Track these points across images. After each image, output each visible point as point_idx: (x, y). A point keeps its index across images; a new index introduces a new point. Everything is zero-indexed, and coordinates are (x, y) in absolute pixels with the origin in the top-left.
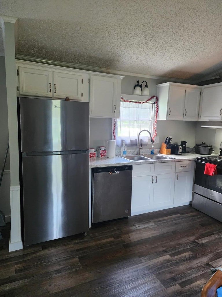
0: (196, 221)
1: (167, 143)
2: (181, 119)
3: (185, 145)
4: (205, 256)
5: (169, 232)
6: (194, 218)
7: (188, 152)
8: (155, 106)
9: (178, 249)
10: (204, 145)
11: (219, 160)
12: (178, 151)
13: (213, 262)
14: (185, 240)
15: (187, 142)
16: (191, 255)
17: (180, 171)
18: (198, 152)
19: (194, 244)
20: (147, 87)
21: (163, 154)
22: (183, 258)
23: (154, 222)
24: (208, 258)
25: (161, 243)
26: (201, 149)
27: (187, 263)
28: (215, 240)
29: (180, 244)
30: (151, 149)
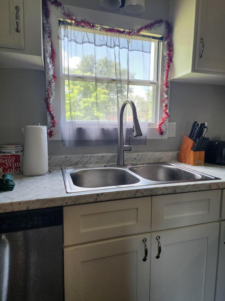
1: (195, 136)
8: (163, 45)
21: (185, 163)
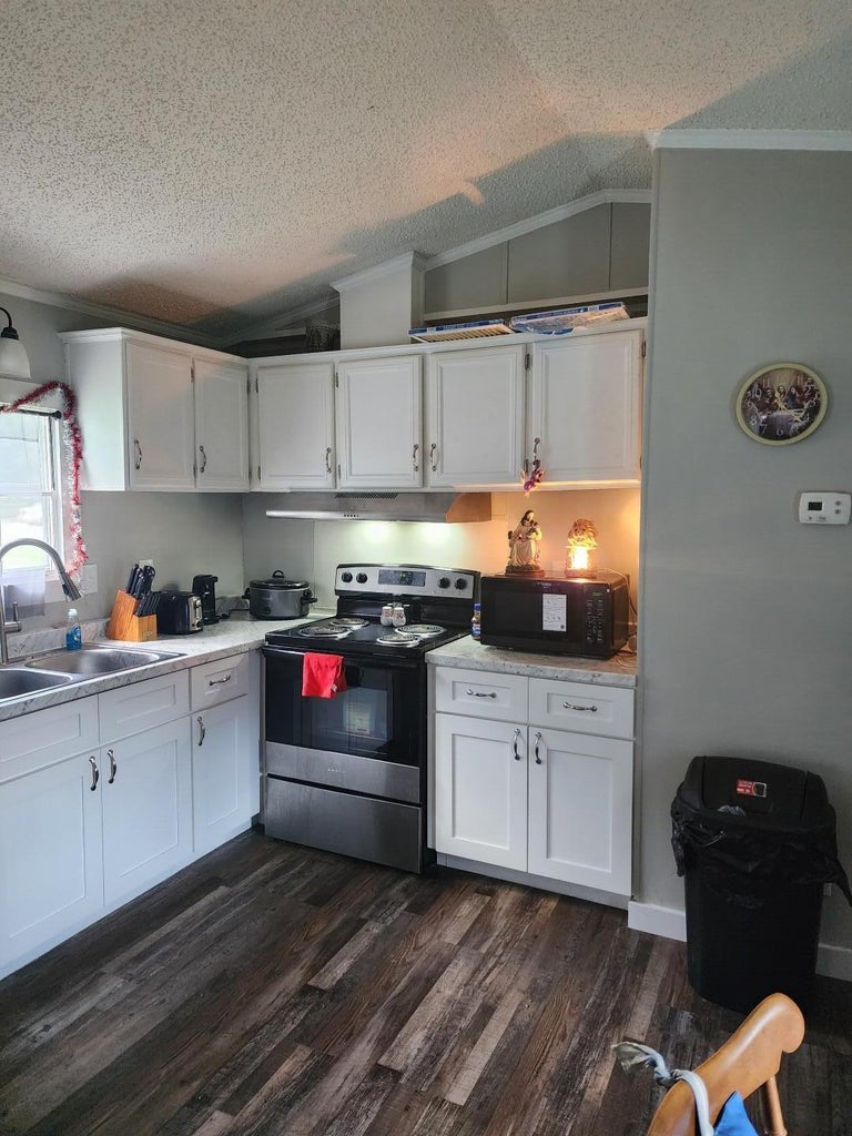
0: (292, 893)
1: (138, 589)
2: (187, 486)
3: (212, 589)
4: (358, 1035)
5: (197, 994)
6: (281, 881)
7: (225, 617)
8: (61, 426)
9: (253, 1058)
10: (279, 581)
11: (340, 636)
12: (186, 621)
13: (392, 1051)
14: (270, 1000)
15: (216, 579)
16: (307, 1060)
17: (209, 704)
18: (260, 612)
19: (308, 999)
20: (16, 337)
21: (123, 639)
22: (280, 1095)
23: (120, 970)
24: (370, 1041)
25: (171, 1066)
26: (271, 599)
27: (302, 1108)
28: (372, 948)
29: (255, 1030)
30: (63, 624)
